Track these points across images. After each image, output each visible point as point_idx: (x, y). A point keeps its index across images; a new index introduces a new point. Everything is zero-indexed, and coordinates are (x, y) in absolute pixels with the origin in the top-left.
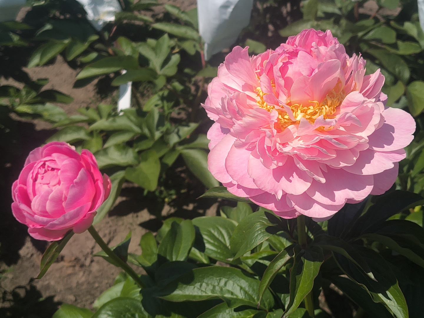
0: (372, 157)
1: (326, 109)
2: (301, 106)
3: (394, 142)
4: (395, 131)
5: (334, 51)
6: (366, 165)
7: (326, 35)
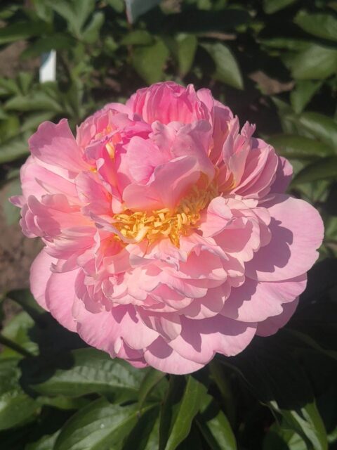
0: (254, 291)
1: (182, 219)
2: (145, 215)
3: (290, 260)
4: (294, 241)
5: (190, 134)
6: (245, 302)
7: (188, 93)
